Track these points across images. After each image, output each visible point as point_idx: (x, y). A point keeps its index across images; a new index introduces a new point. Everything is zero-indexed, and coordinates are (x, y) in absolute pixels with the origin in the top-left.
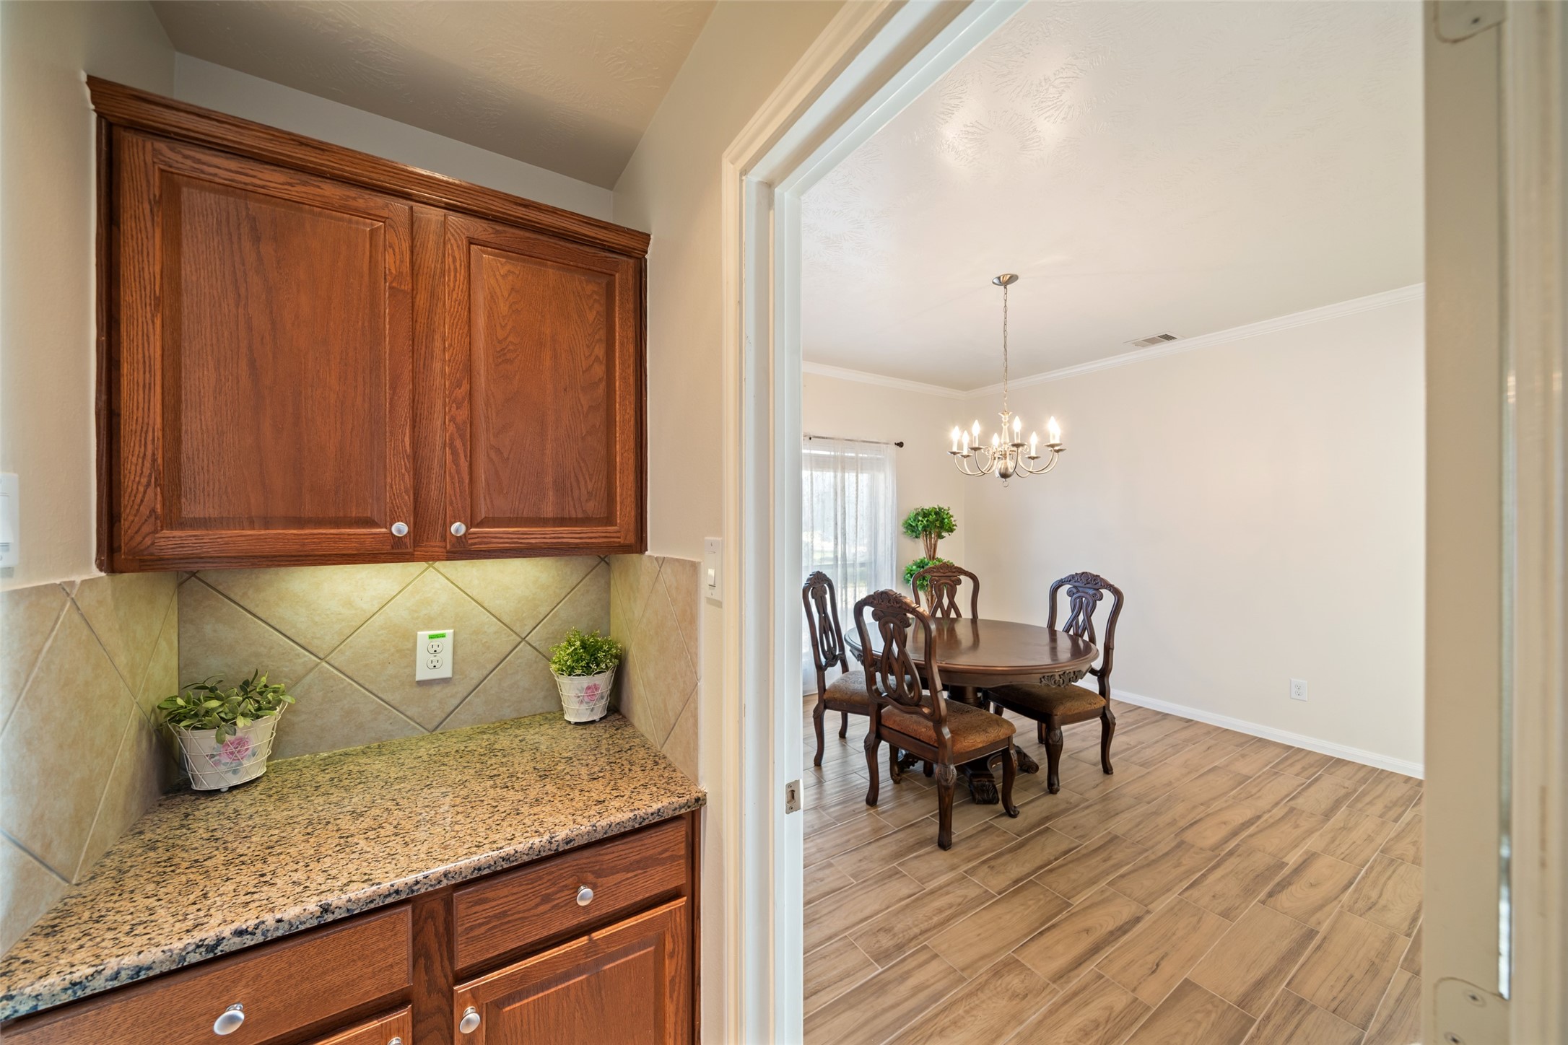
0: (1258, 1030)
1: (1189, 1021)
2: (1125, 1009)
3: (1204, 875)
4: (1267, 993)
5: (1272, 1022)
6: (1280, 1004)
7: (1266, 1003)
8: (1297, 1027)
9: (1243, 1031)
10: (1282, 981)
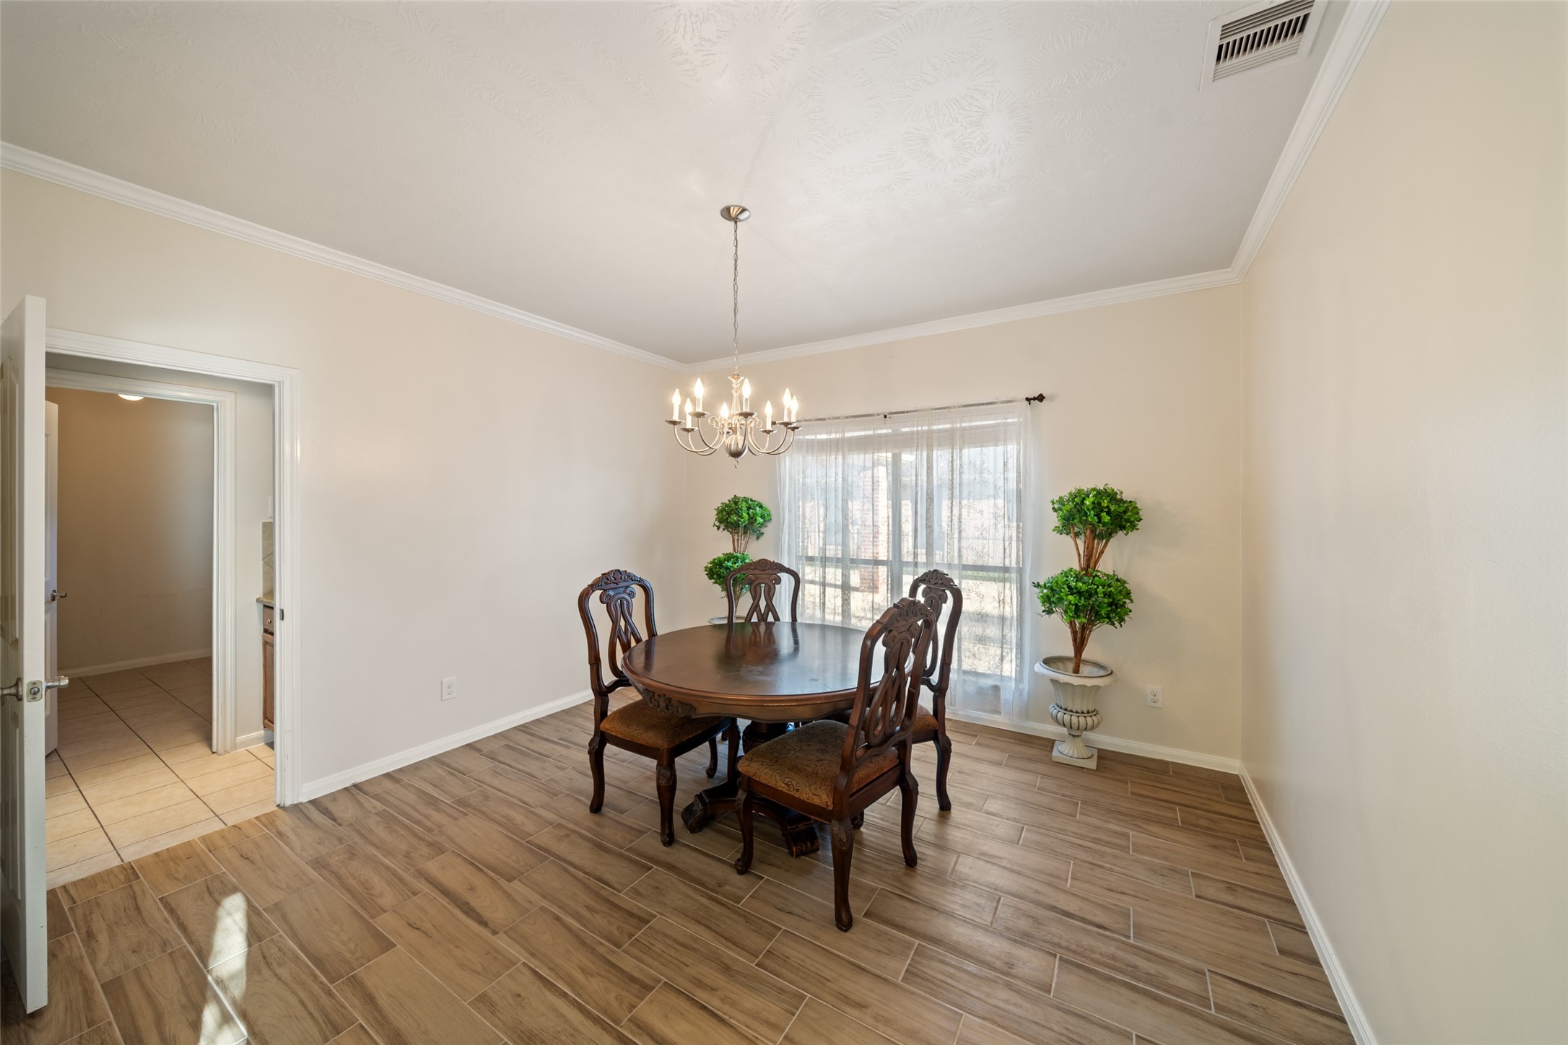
0: (321, 983)
1: (350, 939)
2: (378, 905)
3: (565, 995)
4: (356, 1002)
5: (323, 995)
6: (341, 1010)
7: (346, 998)
8: (310, 1014)
9: (325, 972)
10: (368, 1021)
